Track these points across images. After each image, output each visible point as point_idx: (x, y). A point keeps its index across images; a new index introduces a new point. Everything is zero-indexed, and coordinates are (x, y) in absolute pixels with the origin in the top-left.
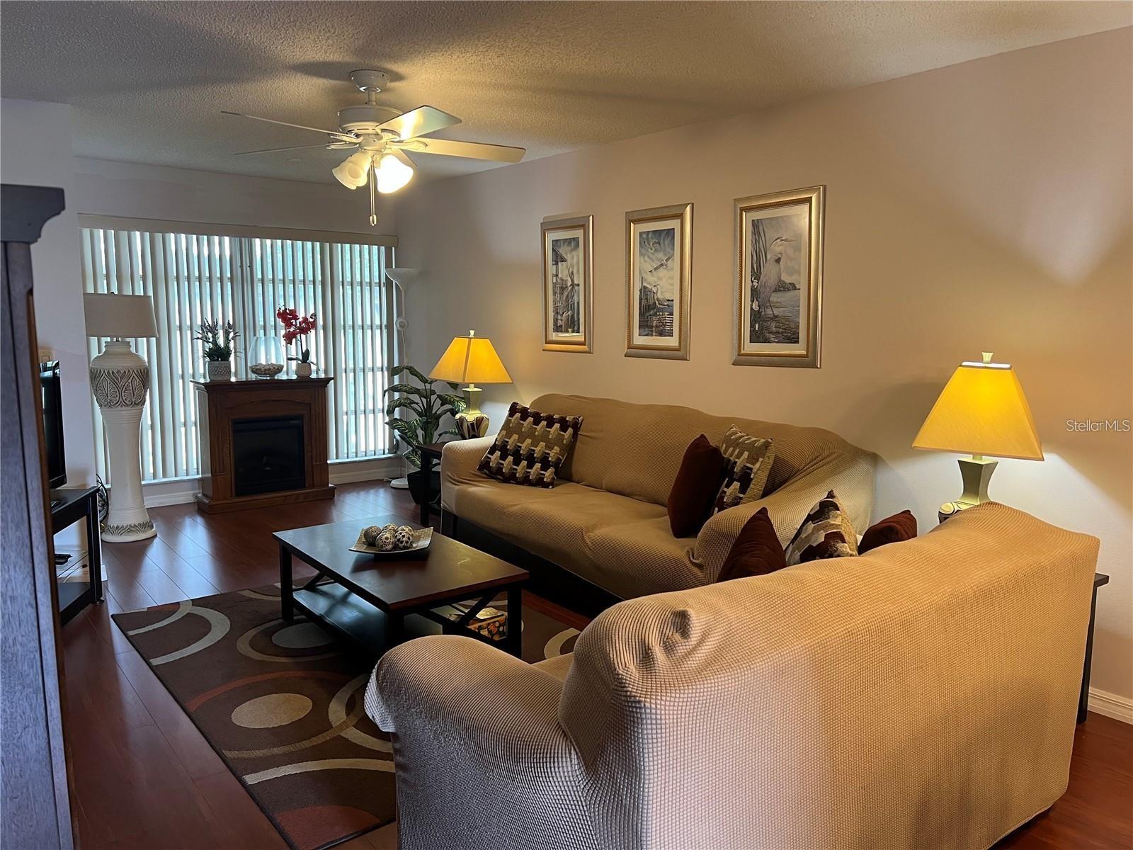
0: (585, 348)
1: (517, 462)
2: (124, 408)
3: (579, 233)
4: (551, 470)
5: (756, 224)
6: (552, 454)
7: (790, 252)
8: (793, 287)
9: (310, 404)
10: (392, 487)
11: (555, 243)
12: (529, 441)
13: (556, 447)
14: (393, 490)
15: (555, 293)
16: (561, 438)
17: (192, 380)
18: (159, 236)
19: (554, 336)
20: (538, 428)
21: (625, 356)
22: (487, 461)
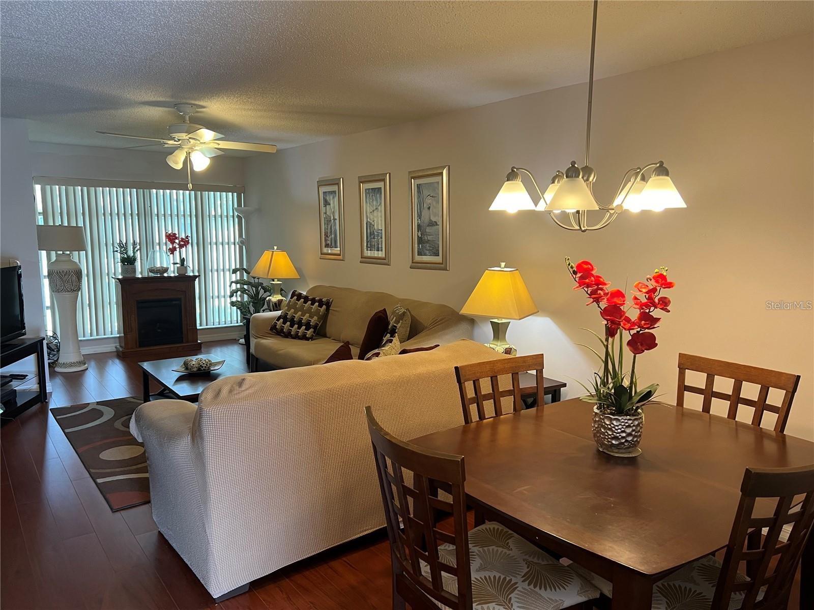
0: (341, 257)
1: (292, 326)
2: (67, 293)
3: (335, 188)
4: (312, 330)
5: (419, 186)
6: (312, 321)
7: (434, 203)
8: (436, 224)
9: (185, 291)
10: (240, 344)
11: (325, 193)
12: (300, 313)
13: (315, 317)
14: (240, 346)
15: (325, 225)
16: (318, 312)
17: (114, 277)
18: (92, 189)
19: (325, 250)
20: (306, 305)
21: (360, 262)
22: (275, 325)
